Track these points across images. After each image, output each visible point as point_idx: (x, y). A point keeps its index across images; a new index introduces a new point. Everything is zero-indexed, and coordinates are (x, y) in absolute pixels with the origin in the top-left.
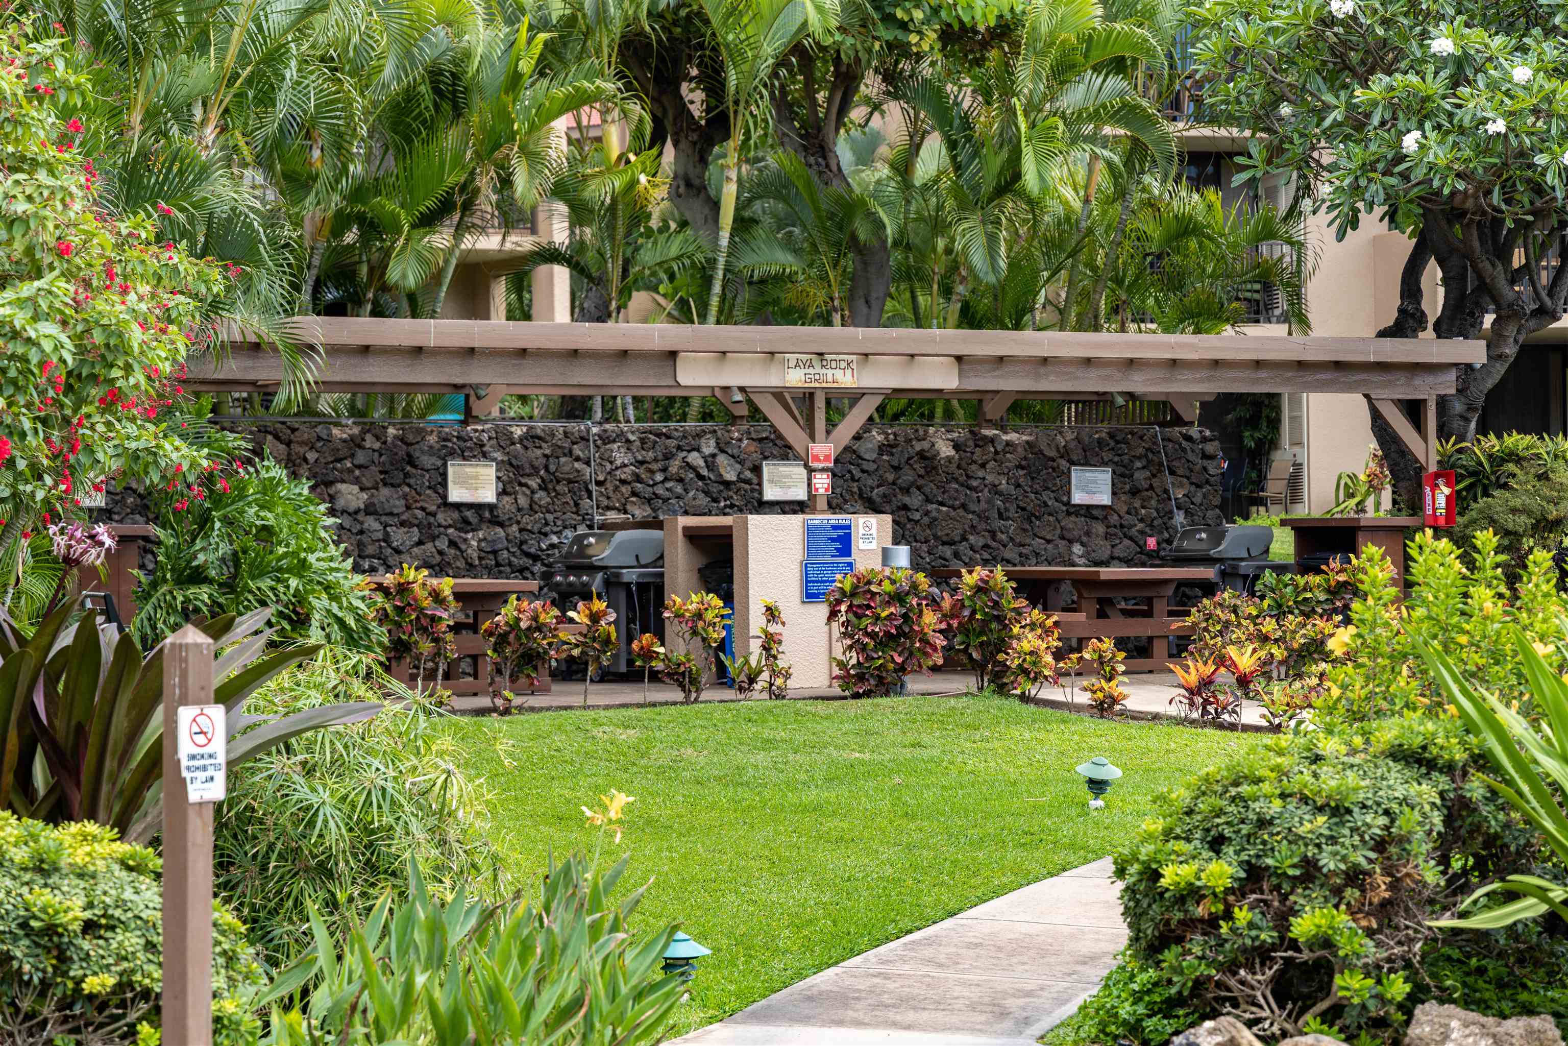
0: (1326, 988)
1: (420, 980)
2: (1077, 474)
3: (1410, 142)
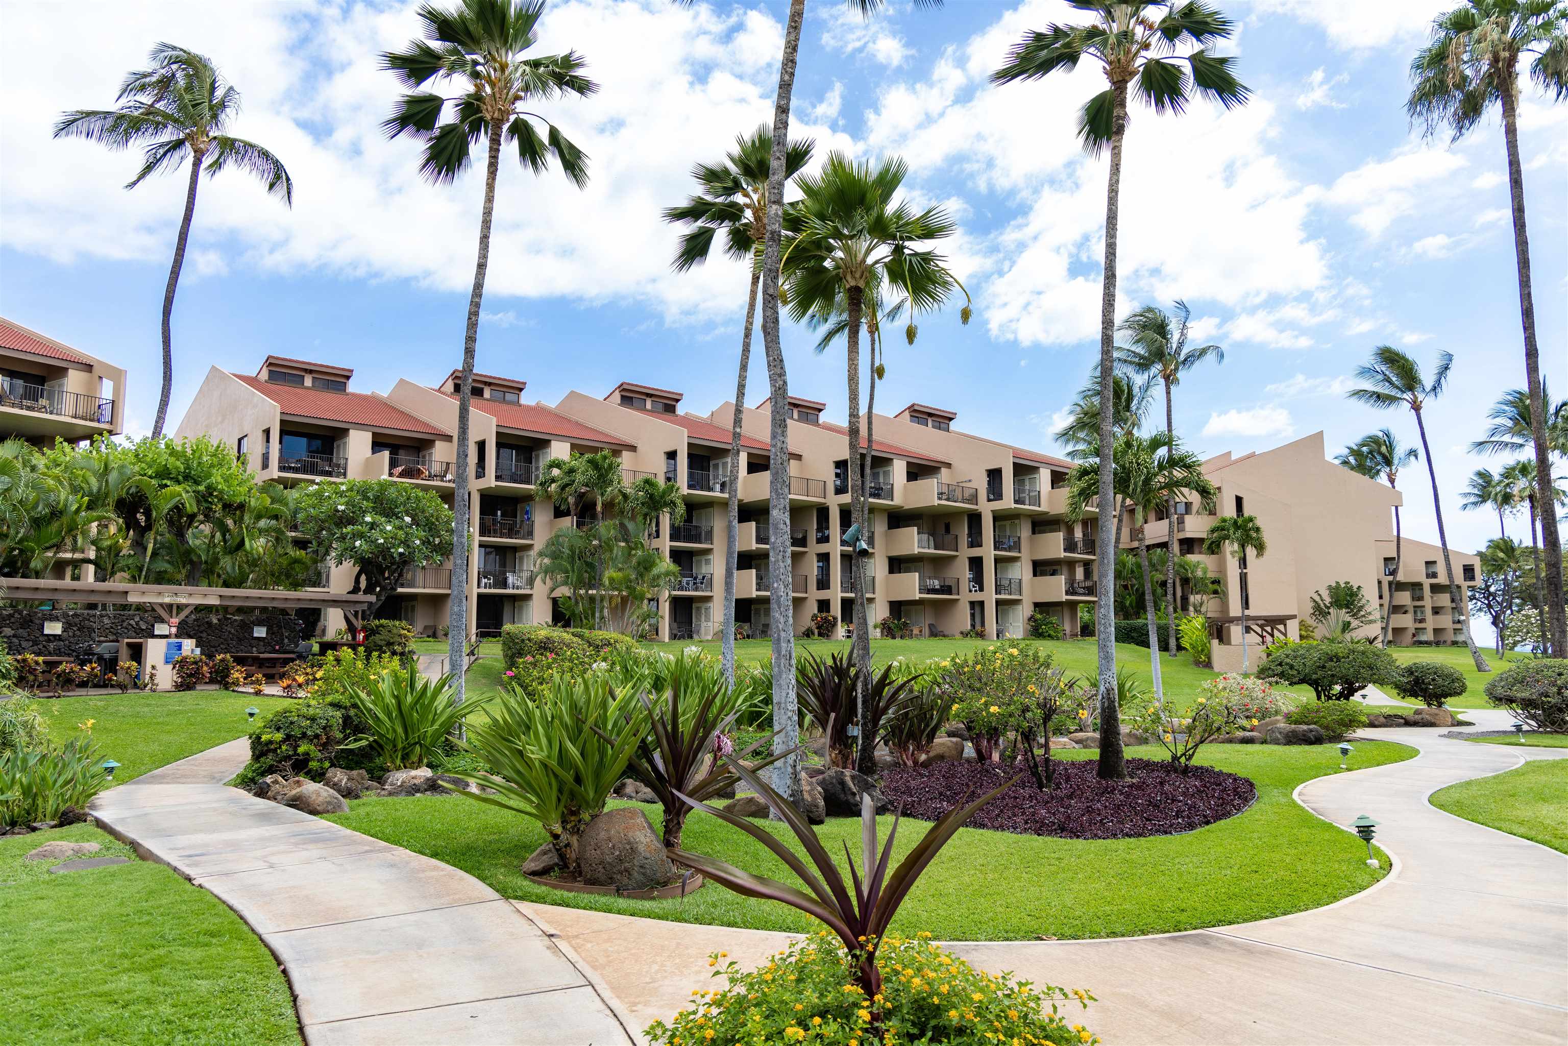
0: (307, 766)
1: (18, 776)
2: (255, 629)
3: (358, 543)
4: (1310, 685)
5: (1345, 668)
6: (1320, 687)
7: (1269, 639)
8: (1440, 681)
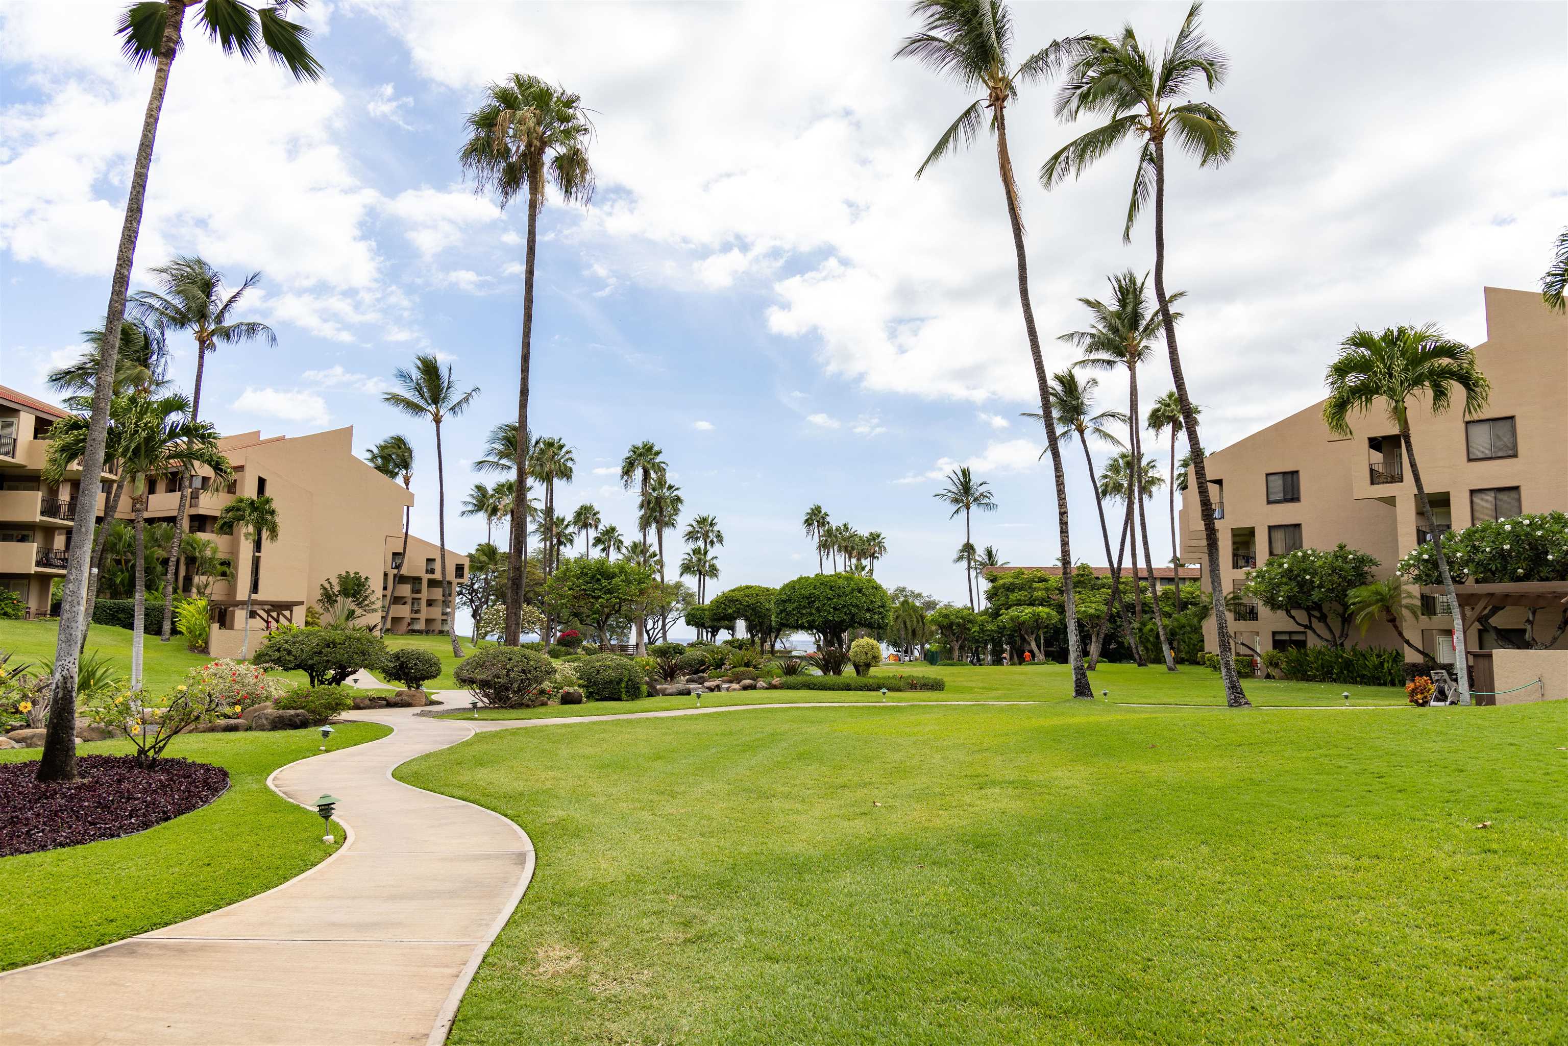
4: (305, 670)
5: (340, 654)
6: (314, 671)
7: (274, 624)
8: (420, 665)
